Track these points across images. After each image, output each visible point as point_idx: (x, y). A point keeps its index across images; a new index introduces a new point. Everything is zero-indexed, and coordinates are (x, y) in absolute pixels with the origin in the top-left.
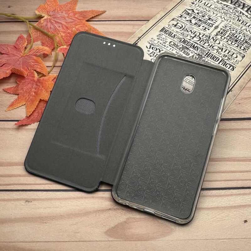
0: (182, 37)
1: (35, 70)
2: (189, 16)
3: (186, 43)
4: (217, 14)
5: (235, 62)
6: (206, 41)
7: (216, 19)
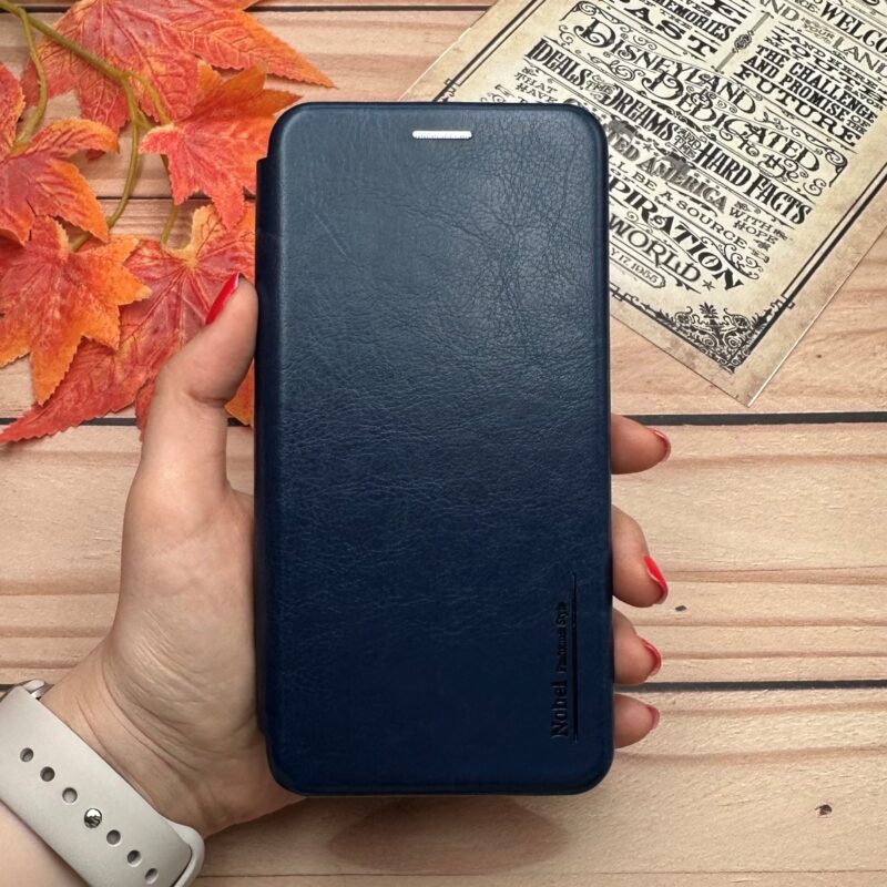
0: (609, 81)
1: (60, 219)
3: (628, 107)
5: (807, 187)
6: (701, 98)
7: (743, 8)
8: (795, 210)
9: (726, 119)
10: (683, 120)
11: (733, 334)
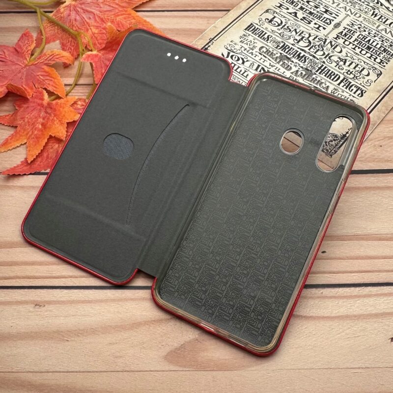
0: (280, 40)
1: (45, 89)
2: (294, 6)
3: (287, 50)
4: (339, 4)
5: (364, 82)
6: (319, 47)
7: (337, 13)
8: (359, 92)
9: (330, 55)
10: (311, 55)
11: (331, 141)
